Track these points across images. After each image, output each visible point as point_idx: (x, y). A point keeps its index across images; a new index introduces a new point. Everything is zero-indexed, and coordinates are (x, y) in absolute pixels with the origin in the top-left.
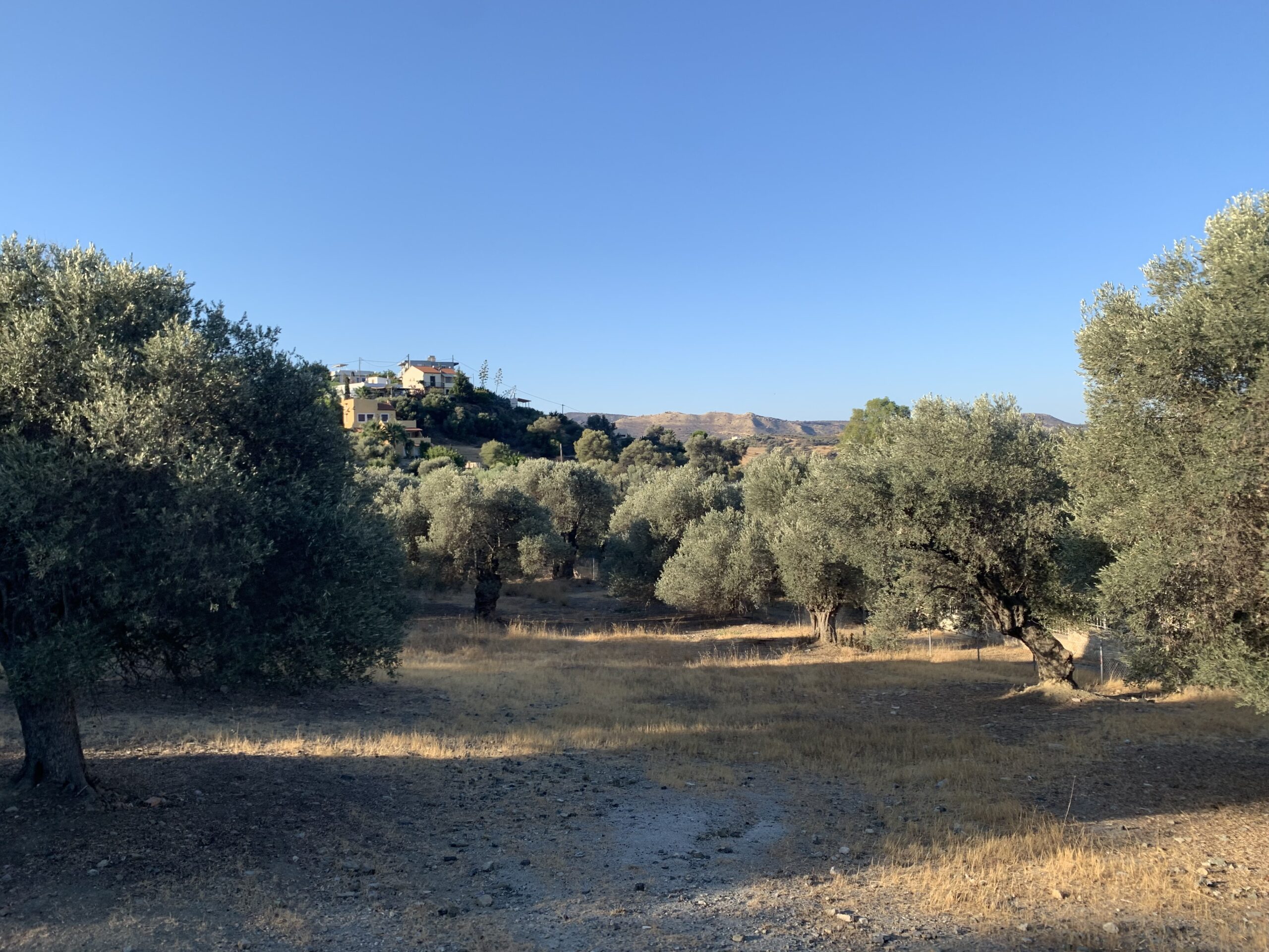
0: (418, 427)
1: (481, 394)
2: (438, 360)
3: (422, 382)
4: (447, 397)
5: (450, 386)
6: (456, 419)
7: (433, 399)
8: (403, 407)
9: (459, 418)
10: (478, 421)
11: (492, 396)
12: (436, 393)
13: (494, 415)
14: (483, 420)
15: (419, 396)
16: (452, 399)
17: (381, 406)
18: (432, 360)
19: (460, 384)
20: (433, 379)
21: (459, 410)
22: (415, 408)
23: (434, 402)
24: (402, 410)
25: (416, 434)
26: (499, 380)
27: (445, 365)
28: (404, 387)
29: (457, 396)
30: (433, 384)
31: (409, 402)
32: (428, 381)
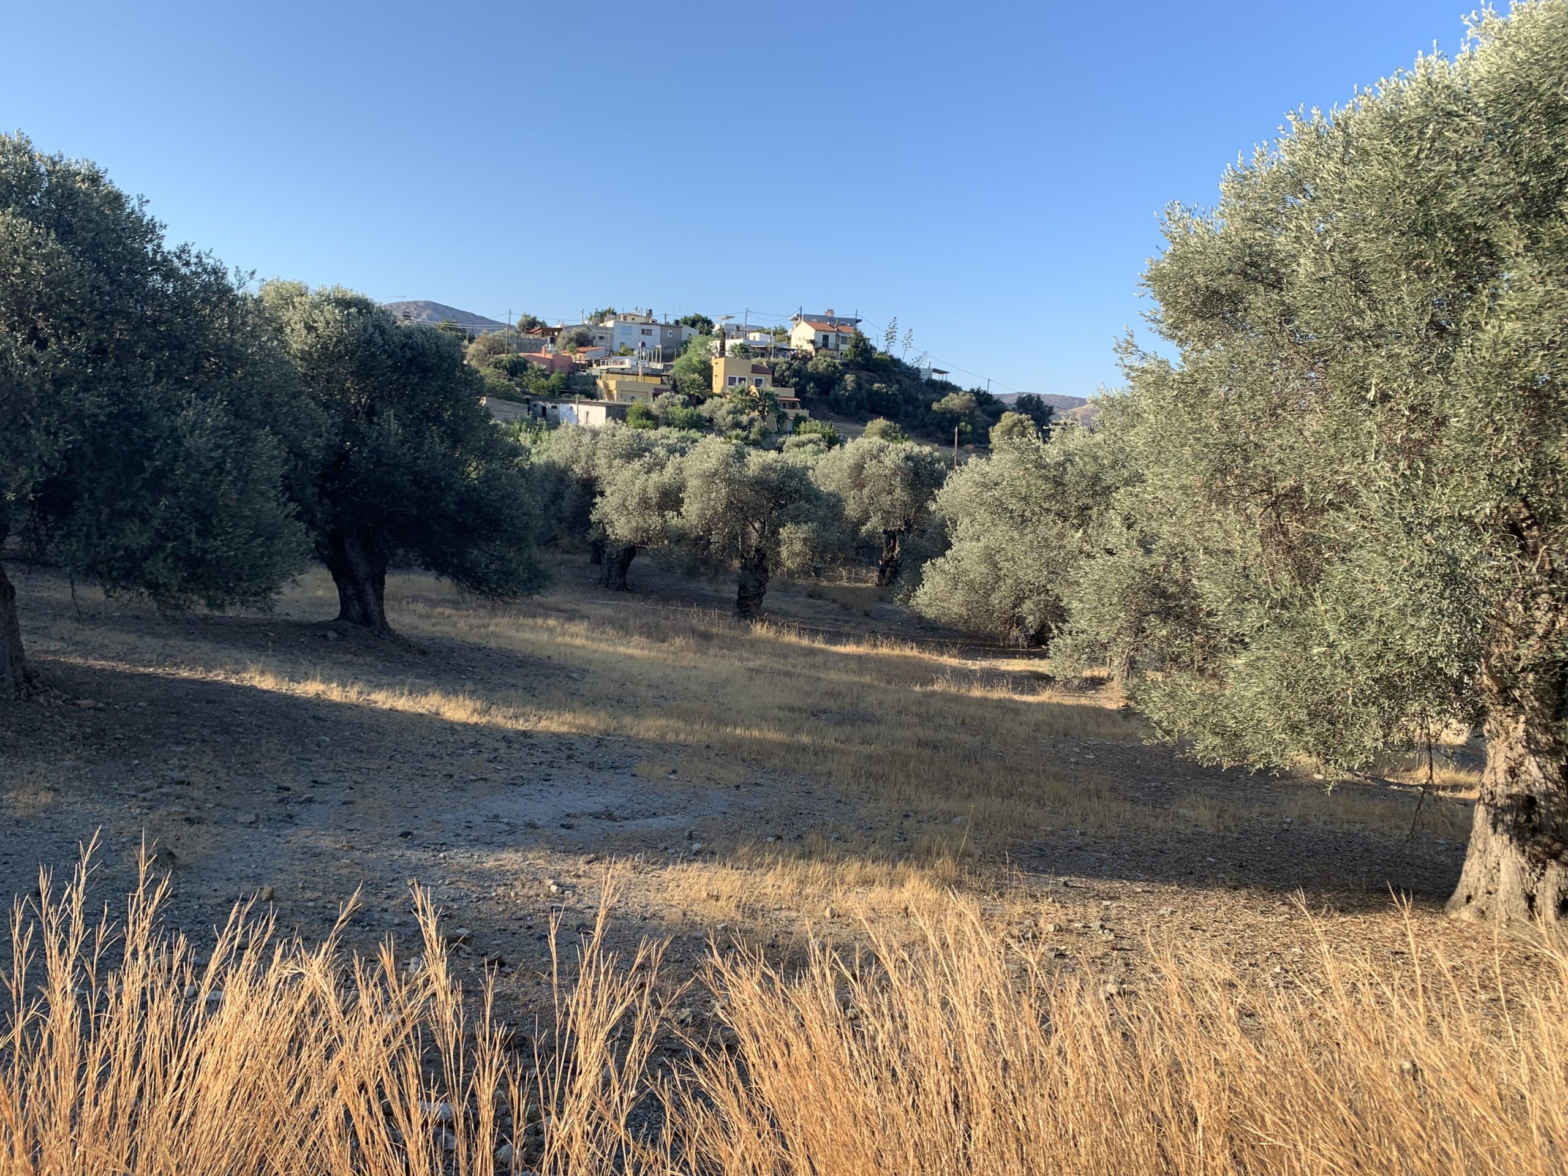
0: (796, 397)
1: (881, 360)
2: (838, 314)
3: (812, 342)
4: (838, 361)
5: (845, 348)
6: (846, 390)
7: (821, 363)
8: (784, 372)
9: (849, 388)
10: (872, 394)
11: (897, 362)
12: (825, 356)
13: (895, 387)
14: (878, 393)
15: (806, 358)
16: (843, 364)
17: (756, 369)
18: (829, 315)
19: (856, 346)
20: (826, 338)
21: (849, 378)
22: (797, 373)
23: (822, 367)
24: (782, 374)
25: (793, 405)
26: (907, 344)
27: (843, 322)
28: (792, 347)
29: (851, 361)
30: (825, 345)
31: (791, 365)
32: (820, 340)
